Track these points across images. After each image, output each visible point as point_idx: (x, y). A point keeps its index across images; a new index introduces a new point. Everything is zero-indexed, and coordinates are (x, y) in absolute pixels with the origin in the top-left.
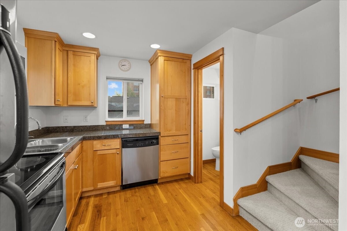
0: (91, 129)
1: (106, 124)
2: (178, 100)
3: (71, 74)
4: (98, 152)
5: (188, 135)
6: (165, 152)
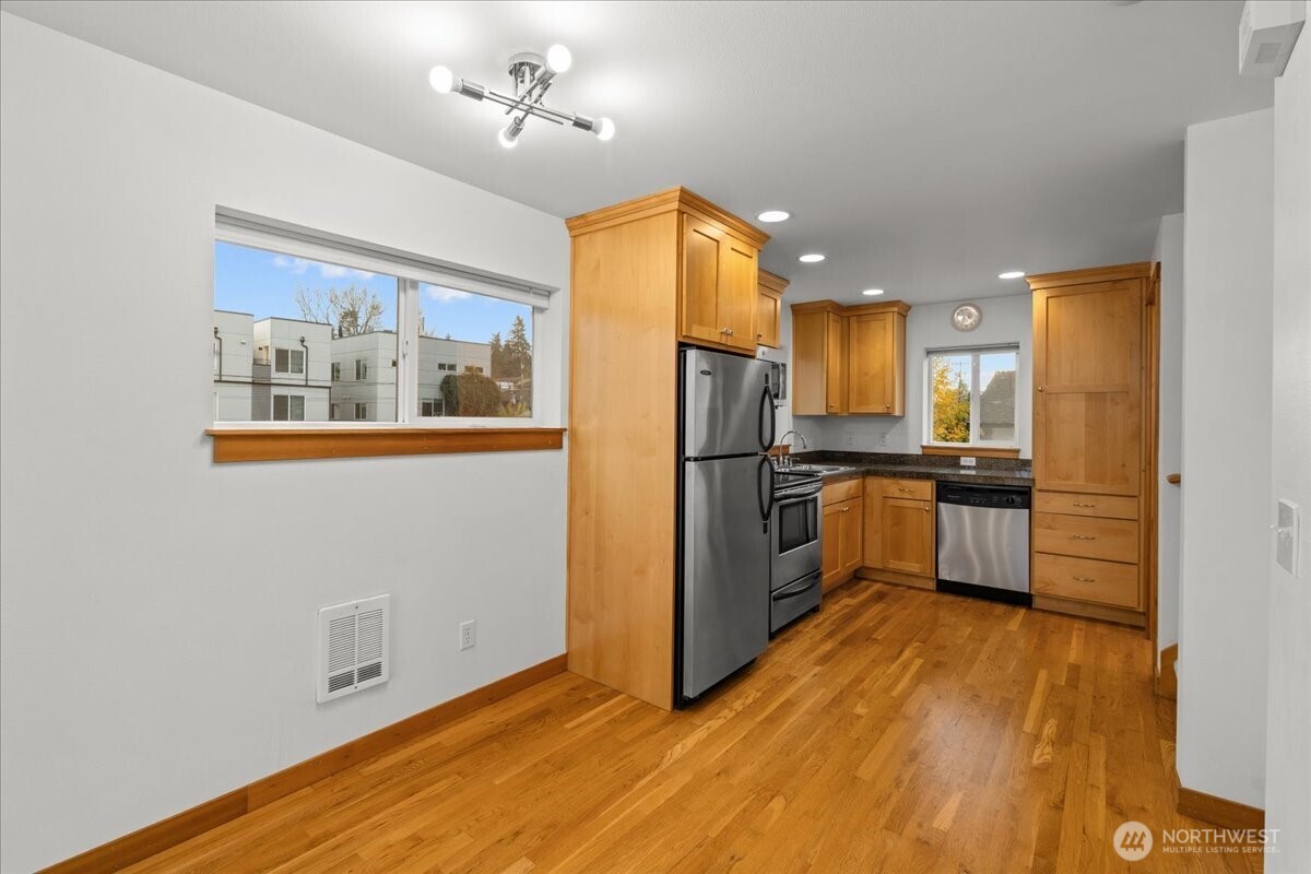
0: (892, 461)
1: (921, 453)
2: (1095, 397)
3: (854, 358)
4: (891, 502)
5: (1135, 497)
6: (1050, 531)
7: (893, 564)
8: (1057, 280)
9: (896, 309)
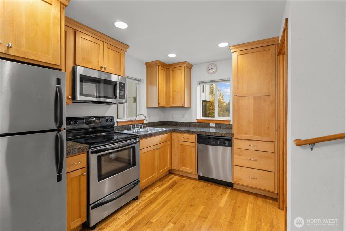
0: (187, 125)
1: (196, 122)
2: (257, 98)
3: (171, 85)
4: (181, 143)
5: (273, 142)
6: (239, 156)
7: (182, 168)
8: (241, 47)
9: (185, 65)
